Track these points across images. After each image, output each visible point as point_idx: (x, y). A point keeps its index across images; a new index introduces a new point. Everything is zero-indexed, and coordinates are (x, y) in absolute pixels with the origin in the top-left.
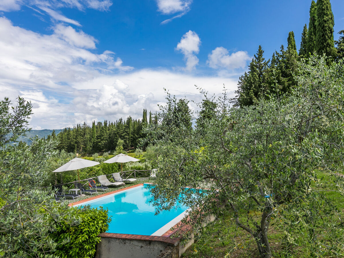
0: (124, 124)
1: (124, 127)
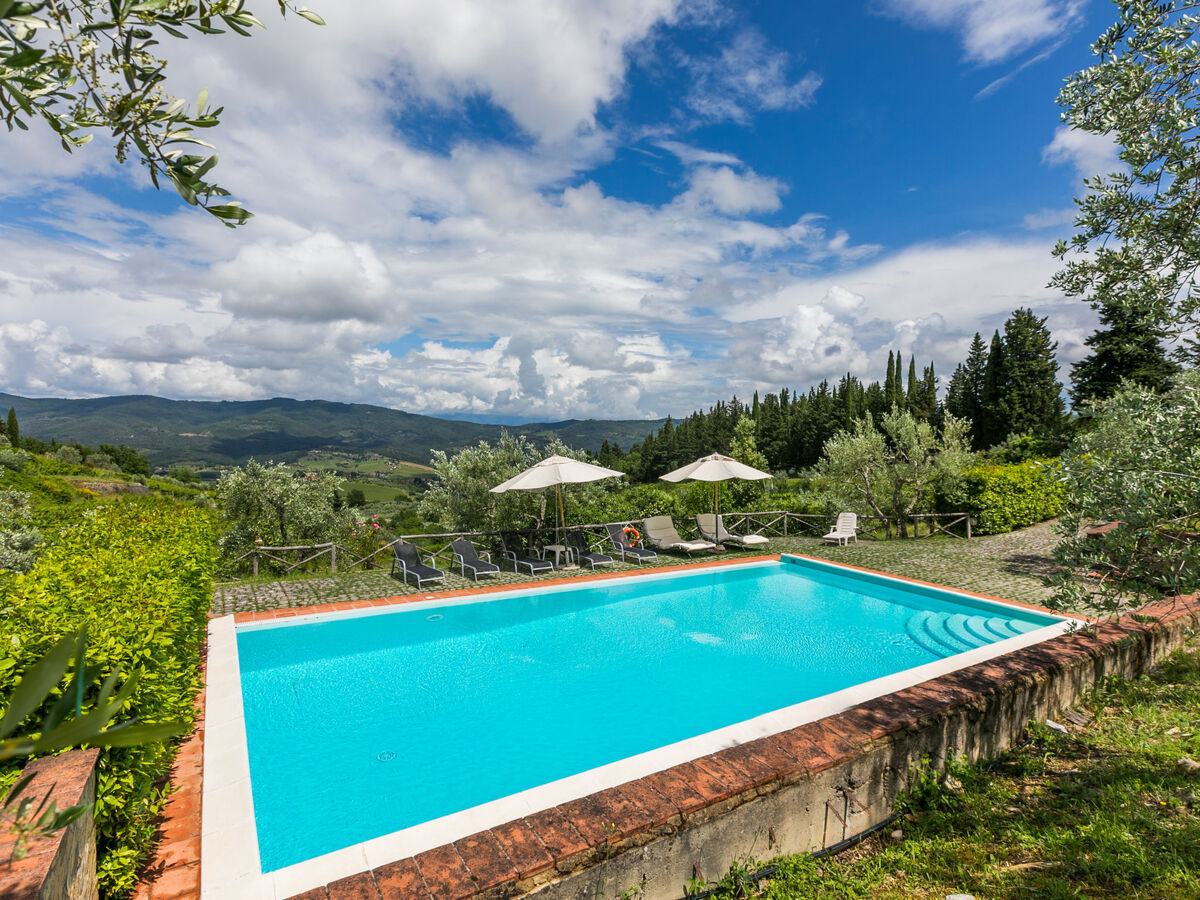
0: (832, 395)
1: (832, 405)
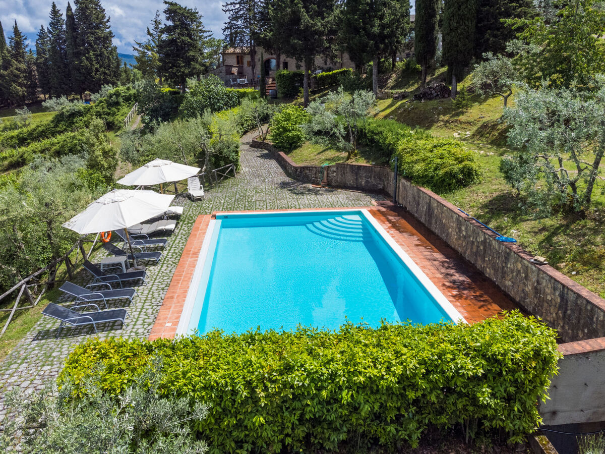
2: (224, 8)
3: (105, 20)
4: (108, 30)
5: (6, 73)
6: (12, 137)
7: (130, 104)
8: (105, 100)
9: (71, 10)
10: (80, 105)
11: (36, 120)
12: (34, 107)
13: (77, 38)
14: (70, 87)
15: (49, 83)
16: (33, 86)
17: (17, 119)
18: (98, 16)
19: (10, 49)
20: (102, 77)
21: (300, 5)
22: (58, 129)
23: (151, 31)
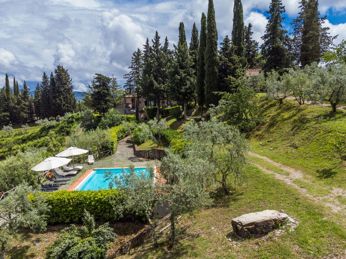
2: (124, 77)
3: (70, 80)
4: (71, 85)
5: (18, 107)
6: (19, 139)
7: (79, 122)
8: (67, 120)
9: (53, 76)
10: (54, 123)
11: (32, 130)
12: (31, 124)
13: (55, 89)
14: (50, 113)
15: (40, 111)
16: (31, 113)
17: (22, 130)
18: (66, 78)
19: (21, 95)
20: (66, 109)
21: (152, 79)
22: (42, 135)
23: (91, 86)
